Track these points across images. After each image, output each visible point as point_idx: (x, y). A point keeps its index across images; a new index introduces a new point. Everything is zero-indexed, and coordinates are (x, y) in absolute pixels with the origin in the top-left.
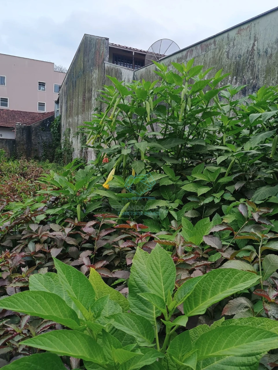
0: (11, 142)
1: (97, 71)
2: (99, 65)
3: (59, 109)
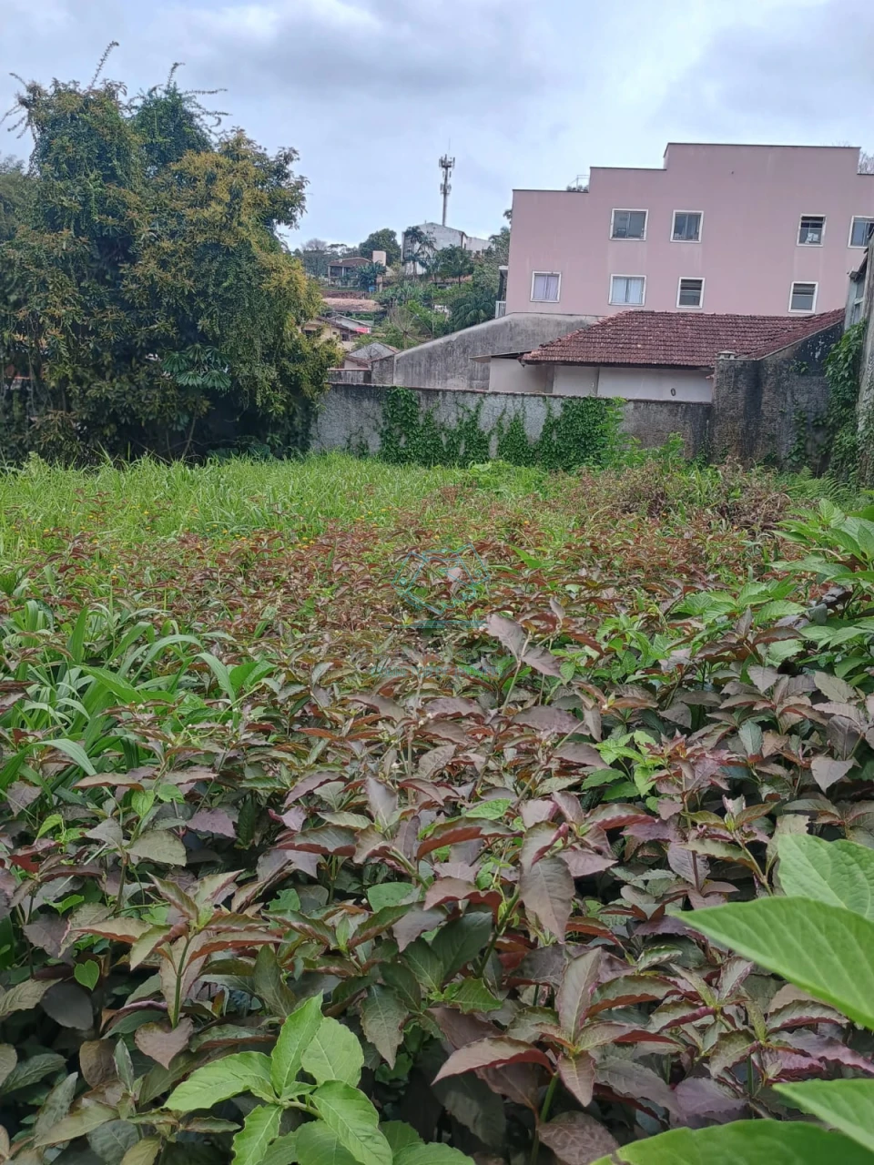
0: (701, 411)
3: (863, 300)
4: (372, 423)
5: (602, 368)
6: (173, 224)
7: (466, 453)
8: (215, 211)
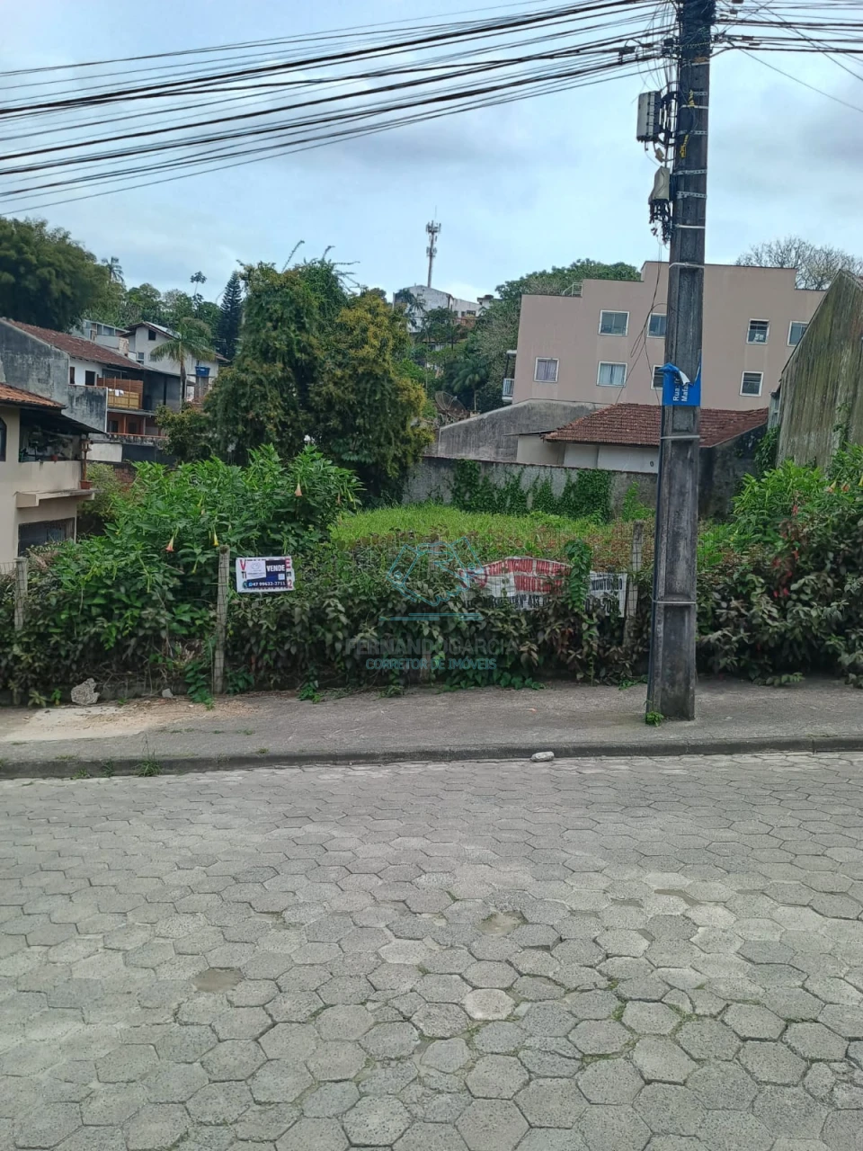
1: (849, 351)
2: (853, 341)
3: (778, 411)
4: (446, 483)
5: (601, 447)
6: (339, 358)
7: (512, 505)
8: (367, 351)
